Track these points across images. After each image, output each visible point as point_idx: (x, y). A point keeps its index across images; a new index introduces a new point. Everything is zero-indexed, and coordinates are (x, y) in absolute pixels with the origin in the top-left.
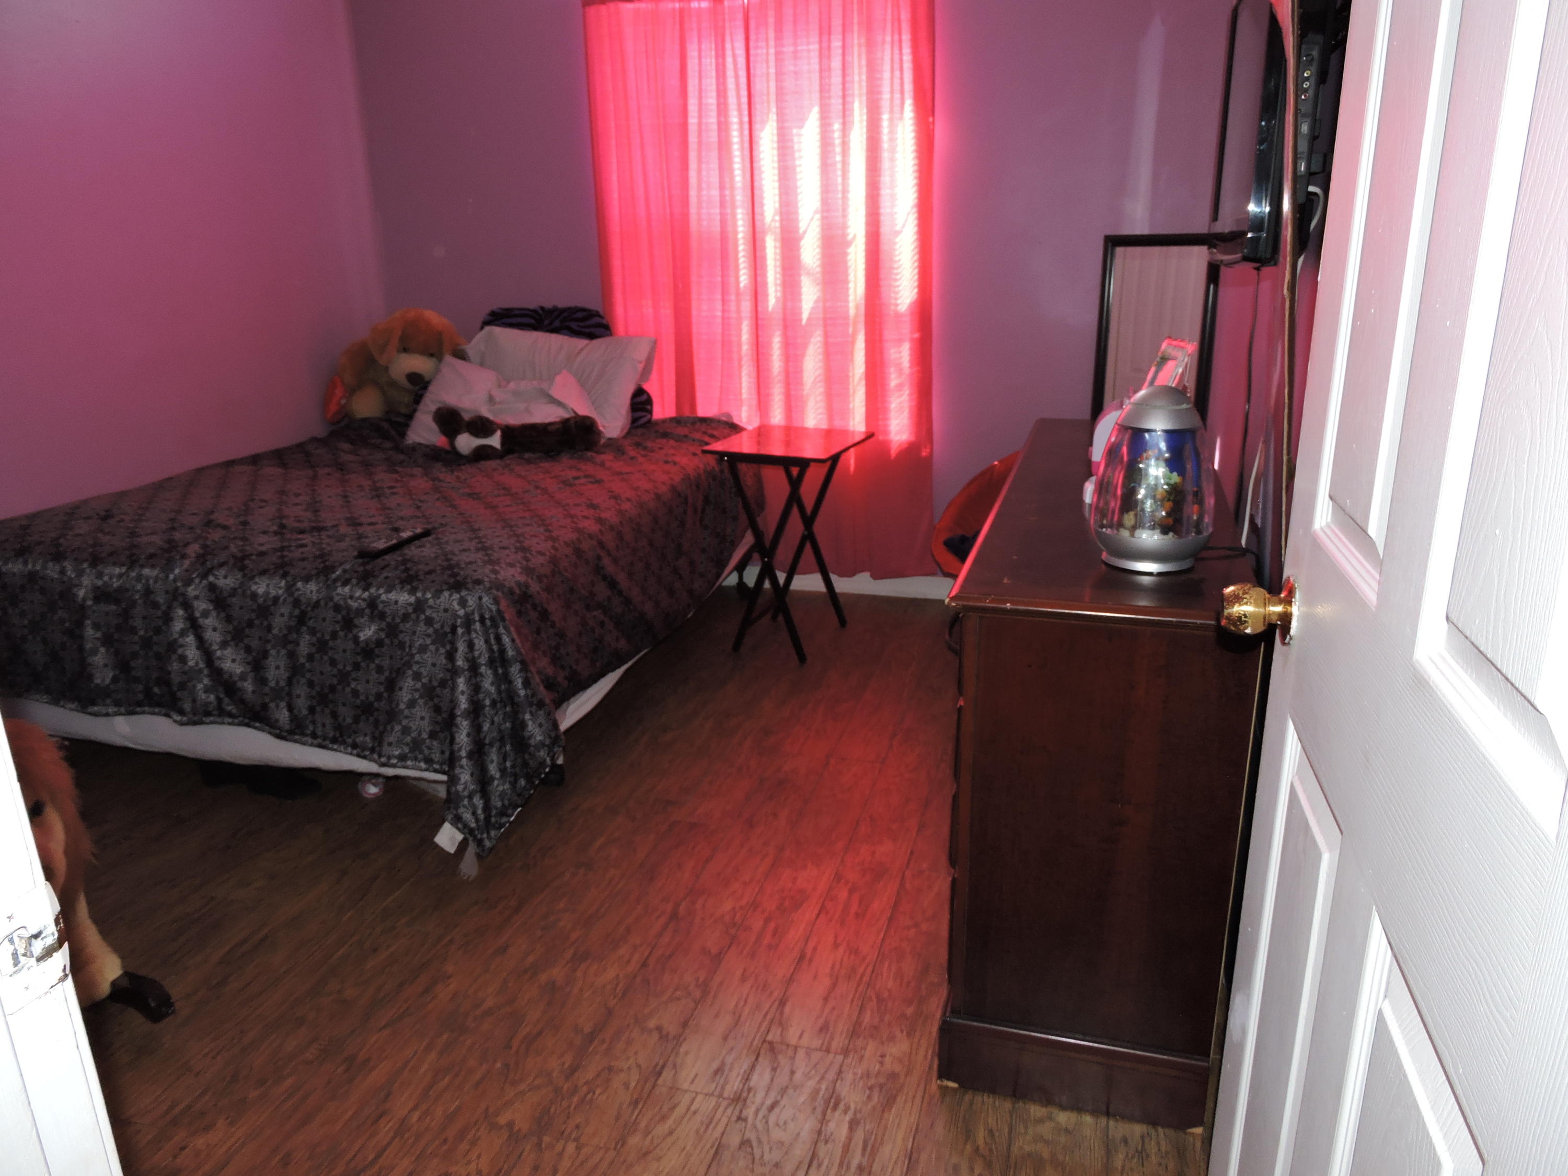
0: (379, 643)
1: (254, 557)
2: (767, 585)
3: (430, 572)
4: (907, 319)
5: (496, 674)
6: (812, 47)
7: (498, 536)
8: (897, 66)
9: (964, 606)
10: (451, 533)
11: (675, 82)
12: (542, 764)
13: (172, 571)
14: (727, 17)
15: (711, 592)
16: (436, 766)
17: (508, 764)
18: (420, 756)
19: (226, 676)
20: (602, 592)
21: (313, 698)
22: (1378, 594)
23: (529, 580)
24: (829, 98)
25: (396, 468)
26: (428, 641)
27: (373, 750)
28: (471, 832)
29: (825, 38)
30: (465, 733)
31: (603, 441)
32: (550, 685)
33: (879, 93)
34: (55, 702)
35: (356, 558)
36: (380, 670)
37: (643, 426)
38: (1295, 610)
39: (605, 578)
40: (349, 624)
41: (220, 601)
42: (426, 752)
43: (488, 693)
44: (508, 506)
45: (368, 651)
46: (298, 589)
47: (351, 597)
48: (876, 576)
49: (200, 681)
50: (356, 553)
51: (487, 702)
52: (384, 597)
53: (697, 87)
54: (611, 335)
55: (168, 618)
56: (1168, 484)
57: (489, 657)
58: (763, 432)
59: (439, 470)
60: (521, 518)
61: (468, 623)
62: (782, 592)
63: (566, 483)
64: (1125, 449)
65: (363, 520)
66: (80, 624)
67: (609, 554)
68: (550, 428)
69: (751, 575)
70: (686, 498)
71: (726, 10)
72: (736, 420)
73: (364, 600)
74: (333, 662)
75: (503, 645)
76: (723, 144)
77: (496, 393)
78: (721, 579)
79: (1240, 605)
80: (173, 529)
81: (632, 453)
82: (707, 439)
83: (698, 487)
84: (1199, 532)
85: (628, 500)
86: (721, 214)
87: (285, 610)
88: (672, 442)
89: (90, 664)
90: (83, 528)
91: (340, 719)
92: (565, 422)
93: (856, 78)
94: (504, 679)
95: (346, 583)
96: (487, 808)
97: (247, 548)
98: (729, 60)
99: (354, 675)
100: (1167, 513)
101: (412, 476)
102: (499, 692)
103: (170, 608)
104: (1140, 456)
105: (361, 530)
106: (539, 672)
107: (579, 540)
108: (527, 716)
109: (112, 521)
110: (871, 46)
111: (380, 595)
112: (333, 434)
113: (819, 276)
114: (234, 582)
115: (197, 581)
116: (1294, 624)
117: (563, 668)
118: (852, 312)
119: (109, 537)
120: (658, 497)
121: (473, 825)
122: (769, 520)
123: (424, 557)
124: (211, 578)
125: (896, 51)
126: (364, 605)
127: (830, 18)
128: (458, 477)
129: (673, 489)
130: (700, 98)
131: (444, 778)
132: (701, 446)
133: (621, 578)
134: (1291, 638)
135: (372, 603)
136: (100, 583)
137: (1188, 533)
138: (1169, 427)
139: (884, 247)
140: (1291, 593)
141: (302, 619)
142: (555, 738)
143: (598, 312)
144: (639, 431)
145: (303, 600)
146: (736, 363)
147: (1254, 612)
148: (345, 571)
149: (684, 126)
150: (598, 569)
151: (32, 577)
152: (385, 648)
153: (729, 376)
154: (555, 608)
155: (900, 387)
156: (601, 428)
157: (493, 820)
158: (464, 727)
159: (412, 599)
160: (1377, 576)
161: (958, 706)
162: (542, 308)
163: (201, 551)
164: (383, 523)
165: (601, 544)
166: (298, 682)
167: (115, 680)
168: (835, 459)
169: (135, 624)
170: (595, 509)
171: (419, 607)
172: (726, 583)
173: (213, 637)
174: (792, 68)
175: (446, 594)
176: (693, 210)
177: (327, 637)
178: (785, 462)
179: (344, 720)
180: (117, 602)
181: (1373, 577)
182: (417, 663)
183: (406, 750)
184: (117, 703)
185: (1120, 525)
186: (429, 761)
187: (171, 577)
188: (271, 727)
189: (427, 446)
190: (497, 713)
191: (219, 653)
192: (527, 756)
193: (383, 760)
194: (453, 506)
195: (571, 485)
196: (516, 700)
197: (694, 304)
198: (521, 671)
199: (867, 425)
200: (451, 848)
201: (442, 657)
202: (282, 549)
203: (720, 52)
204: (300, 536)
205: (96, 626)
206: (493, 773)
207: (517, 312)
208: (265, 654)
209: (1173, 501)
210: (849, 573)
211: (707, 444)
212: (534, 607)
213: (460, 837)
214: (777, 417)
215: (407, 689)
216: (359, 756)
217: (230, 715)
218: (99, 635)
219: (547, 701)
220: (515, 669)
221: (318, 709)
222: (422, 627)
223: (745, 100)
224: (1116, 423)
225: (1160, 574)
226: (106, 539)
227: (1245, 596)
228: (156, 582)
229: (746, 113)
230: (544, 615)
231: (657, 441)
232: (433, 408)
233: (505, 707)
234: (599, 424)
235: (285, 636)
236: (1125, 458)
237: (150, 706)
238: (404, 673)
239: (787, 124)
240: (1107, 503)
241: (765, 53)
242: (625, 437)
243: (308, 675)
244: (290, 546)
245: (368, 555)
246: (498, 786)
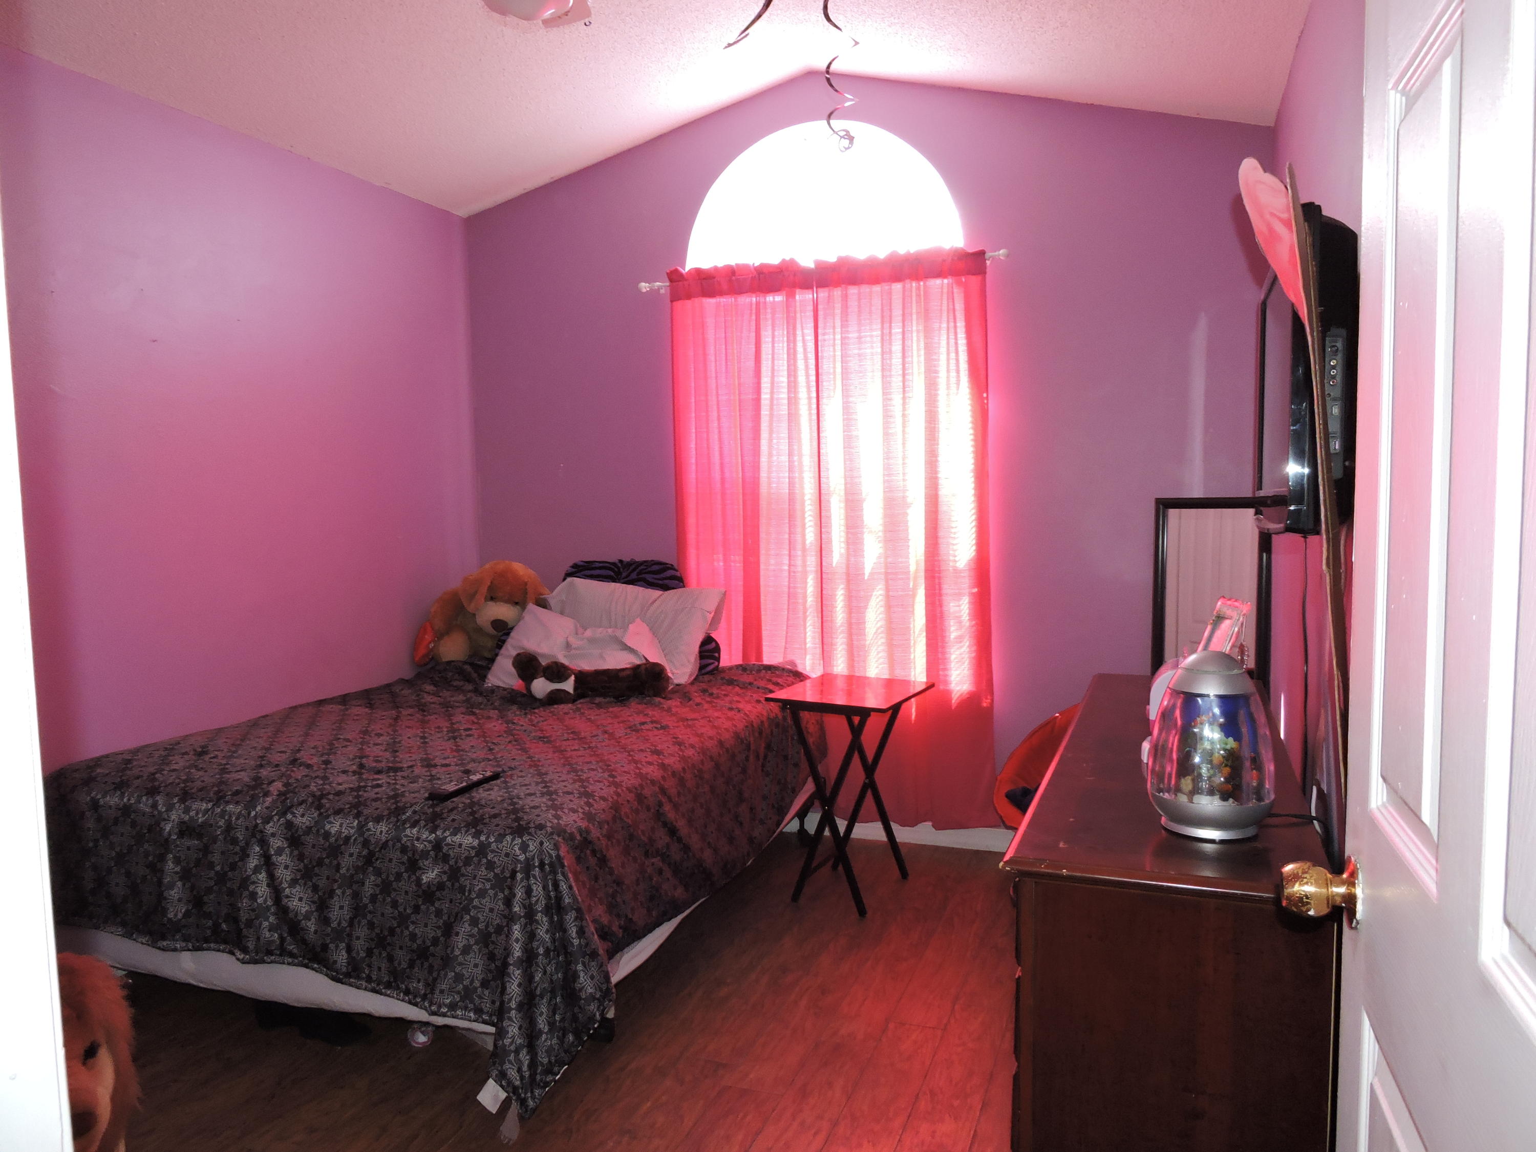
0: (441, 886)
1: (331, 797)
2: (827, 833)
3: (495, 816)
4: (966, 574)
5: (551, 921)
6: (874, 333)
7: (563, 781)
8: (952, 349)
9: (1019, 871)
10: (518, 777)
11: (751, 364)
12: (592, 1019)
13: (254, 808)
14: (798, 309)
15: (771, 839)
16: (485, 1017)
17: (557, 1017)
18: (471, 1006)
19: (291, 915)
20: (662, 838)
21: (372, 940)
22: (1436, 883)
23: (591, 825)
24: (890, 376)
25: (474, 710)
26: (488, 886)
27: (424, 997)
28: (515, 1090)
29: (887, 325)
30: (516, 983)
31: (671, 687)
32: (604, 934)
33: (936, 372)
34: (128, 935)
35: (427, 799)
36: (439, 913)
37: (711, 673)
38: (1359, 891)
39: (665, 824)
40: (413, 866)
41: (294, 840)
42: (477, 1000)
43: (543, 942)
44: (575, 750)
45: (429, 894)
46: (369, 830)
47: (418, 839)
48: (938, 826)
49: (267, 919)
50: (427, 795)
51: (541, 951)
52: (449, 840)
53: (770, 368)
54: (684, 587)
55: (244, 855)
56: (1225, 750)
57: (545, 904)
58: (826, 680)
59: (513, 712)
60: (588, 763)
61: (528, 868)
62: (842, 841)
63: (634, 729)
64: (1178, 713)
65: (438, 761)
66: (162, 858)
67: (670, 800)
68: (621, 674)
69: (812, 821)
70: (749, 746)
71: (798, 304)
72: (800, 669)
73: (430, 842)
74: (395, 904)
75: (561, 892)
76: (793, 417)
77: (572, 640)
78: (782, 826)
79: (1300, 885)
80: (261, 766)
81: (698, 700)
82: (771, 687)
83: (761, 733)
84: (1260, 799)
85: (692, 746)
86: (789, 478)
87: (354, 849)
88: (737, 688)
89: (165, 899)
90: (179, 763)
91: (396, 964)
92: (636, 668)
93: (915, 359)
94: (558, 927)
95: (413, 826)
96: (533, 1064)
97: (327, 787)
98: (800, 345)
99: (413, 918)
100: (1225, 778)
101: (489, 718)
102: (554, 940)
103: (247, 844)
104: (1194, 720)
105: (434, 772)
106: (594, 921)
107: (641, 786)
108: (580, 967)
109: (207, 758)
110: (928, 333)
111: (446, 837)
112: (418, 676)
113: (881, 534)
114: (310, 821)
115: (276, 818)
116: (1359, 907)
117: (618, 916)
118: (913, 568)
119: (201, 773)
120: (721, 743)
121: (518, 1083)
122: (830, 767)
123: (491, 800)
124: (289, 816)
125: (952, 336)
126: (429, 846)
127: (891, 310)
128: (531, 720)
129: (737, 735)
130: (773, 377)
131: (492, 1029)
132: (765, 693)
133: (681, 824)
134: (1358, 923)
135: (437, 845)
136: (187, 818)
137: (1248, 800)
138: (1221, 693)
139: (943, 508)
140: (1353, 875)
141: (369, 860)
142: (605, 992)
143: (672, 565)
144: (706, 678)
145: (373, 840)
146: (801, 615)
147: (1316, 893)
148: (415, 812)
149: (757, 401)
150: (659, 815)
151: (126, 810)
152: (446, 891)
153: (793, 627)
154: (614, 855)
155: (960, 639)
156: (670, 675)
157: (538, 1077)
158: (516, 975)
159: (476, 843)
160: (1434, 862)
161: (1017, 976)
162: (621, 561)
163: (283, 789)
164: (456, 765)
165: (663, 790)
166: (359, 922)
167: (187, 914)
168: (895, 709)
169: (213, 859)
170: (659, 755)
171: (482, 850)
172: (786, 830)
173: (284, 875)
174: (856, 351)
175: (509, 838)
176: (763, 474)
177: (392, 878)
178: (847, 711)
179: (400, 964)
180: (200, 836)
181: (1430, 862)
182: (475, 907)
183: (457, 998)
184: (186, 939)
185: (1178, 790)
186: (479, 1011)
187: (253, 813)
188: (328, 969)
189: (504, 689)
190: (550, 962)
191: (287, 891)
192: (576, 1010)
193: (434, 1008)
194: (524, 750)
195: (637, 731)
196: (570, 949)
197: (762, 559)
198: (576, 919)
199: (928, 676)
200: (493, 1108)
201: (500, 903)
202: (359, 788)
203: (792, 338)
204: (376, 776)
205: (177, 861)
206: (541, 1026)
207: (597, 565)
208: (332, 893)
209: (1231, 767)
210: (911, 822)
211: (771, 691)
212: (594, 852)
213: (503, 1095)
214: (840, 667)
215: (464, 933)
216: (410, 1003)
217: (291, 955)
218: (178, 869)
219: (601, 952)
220: (570, 917)
221: (376, 951)
222: (483, 871)
223: (813, 378)
224: (1168, 687)
225: (1222, 842)
226: (197, 774)
227: (1305, 875)
228: (237, 819)
229: (814, 389)
230: (603, 861)
231: (723, 688)
232: (514, 653)
233: (558, 956)
234: (668, 670)
235: (352, 876)
236: (1179, 722)
237: (216, 942)
238: (462, 918)
239: (851, 399)
240: (1163, 767)
241: (832, 338)
242: (692, 683)
243: (369, 917)
244: (365, 787)
245: (438, 798)
246: (545, 1041)
